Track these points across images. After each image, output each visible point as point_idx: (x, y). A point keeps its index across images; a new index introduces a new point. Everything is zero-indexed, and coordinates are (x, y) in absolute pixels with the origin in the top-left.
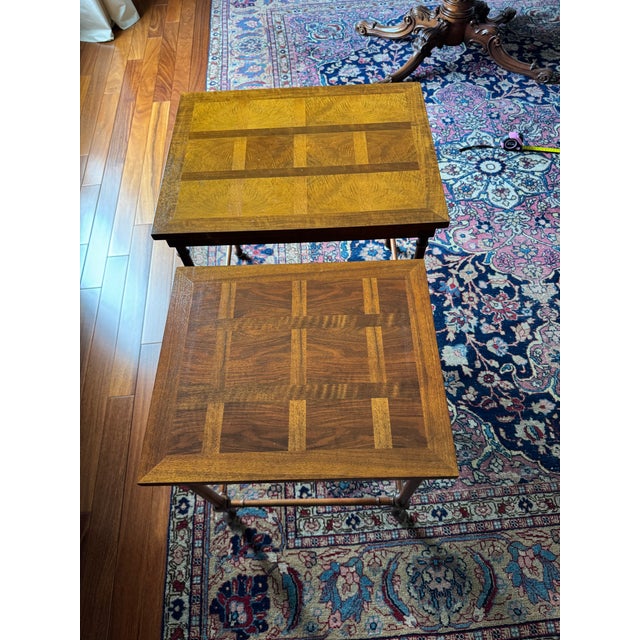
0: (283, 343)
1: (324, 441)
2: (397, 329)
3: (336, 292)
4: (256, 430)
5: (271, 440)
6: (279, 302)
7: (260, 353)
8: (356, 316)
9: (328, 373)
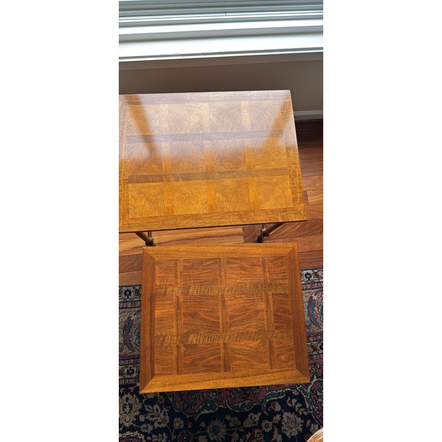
0: (234, 322)
1: (209, 263)
2: (164, 334)
3: (202, 362)
4: (243, 268)
5: (235, 263)
6: (239, 354)
7: (247, 314)
8: (189, 343)
9: (207, 302)
